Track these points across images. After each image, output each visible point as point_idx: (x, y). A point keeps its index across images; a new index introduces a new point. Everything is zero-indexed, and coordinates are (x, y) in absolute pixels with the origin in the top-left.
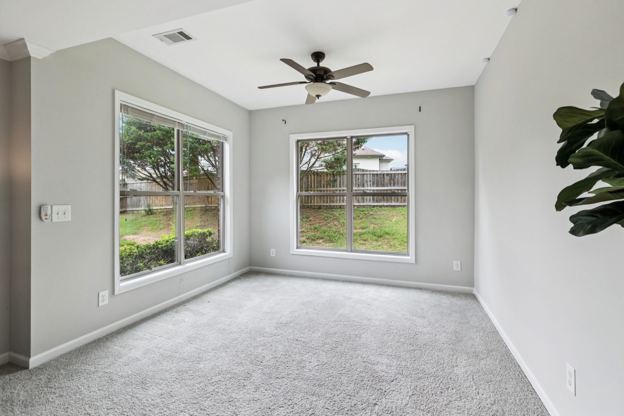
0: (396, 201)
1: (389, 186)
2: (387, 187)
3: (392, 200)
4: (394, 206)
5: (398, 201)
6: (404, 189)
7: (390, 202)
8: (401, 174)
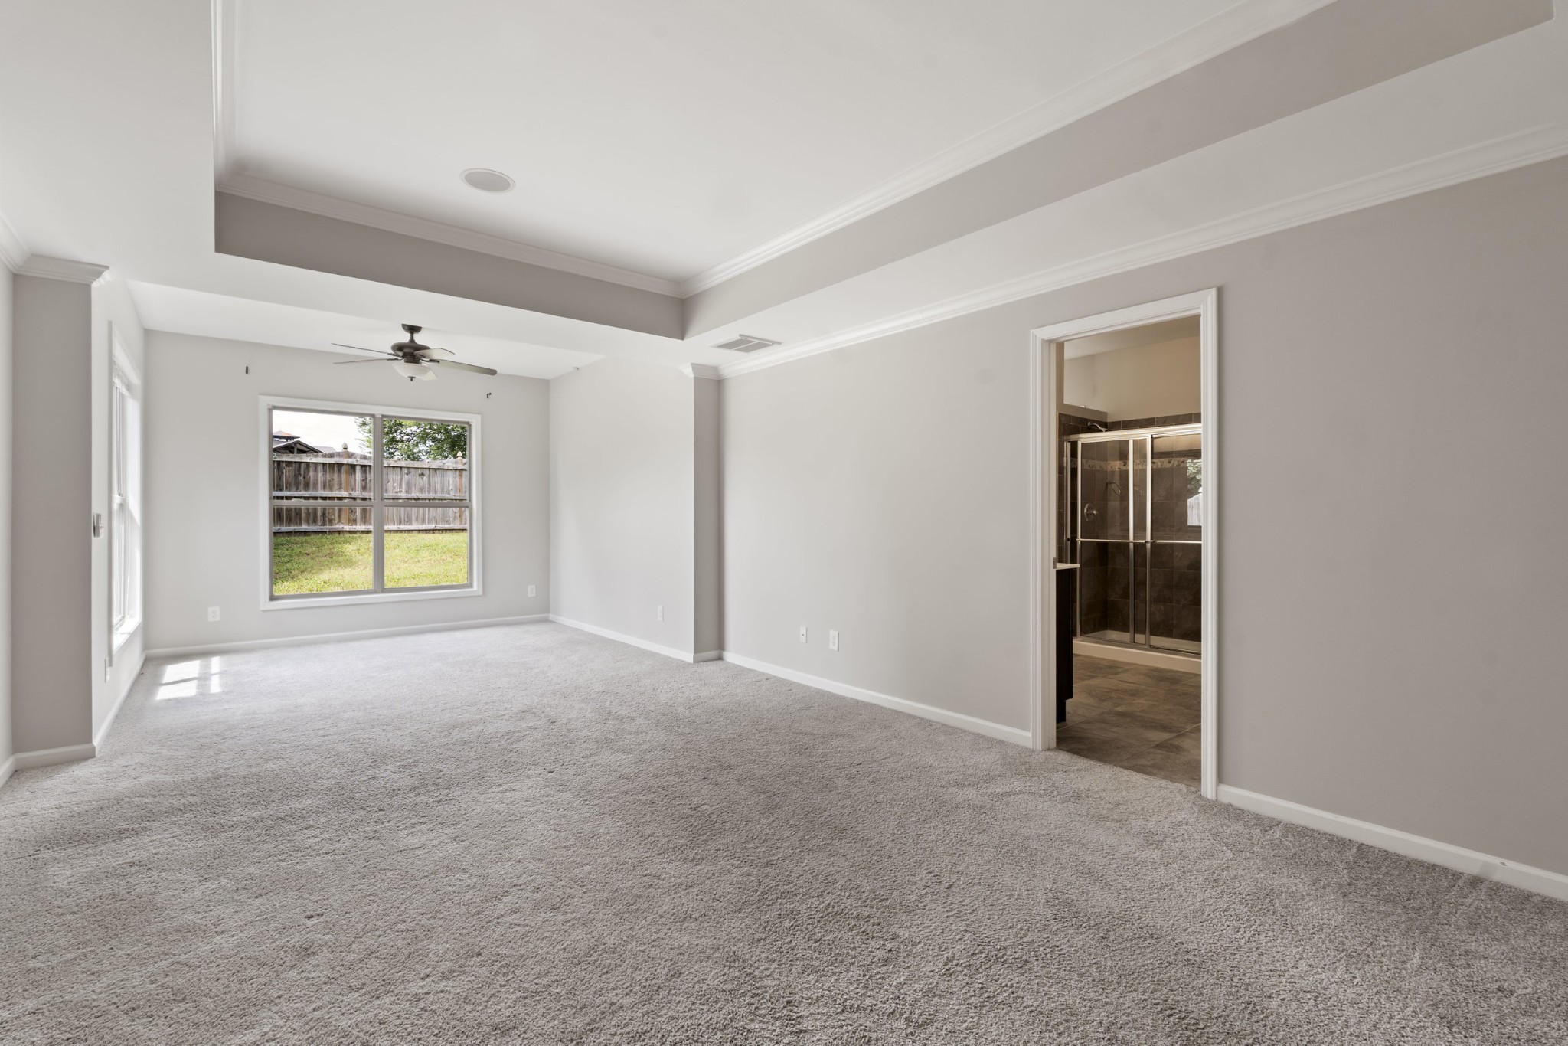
0: (311, 522)
1: (295, 489)
2: (290, 490)
3: (300, 519)
4: (306, 533)
5: (315, 522)
6: (330, 496)
7: (296, 524)
8: (324, 464)
